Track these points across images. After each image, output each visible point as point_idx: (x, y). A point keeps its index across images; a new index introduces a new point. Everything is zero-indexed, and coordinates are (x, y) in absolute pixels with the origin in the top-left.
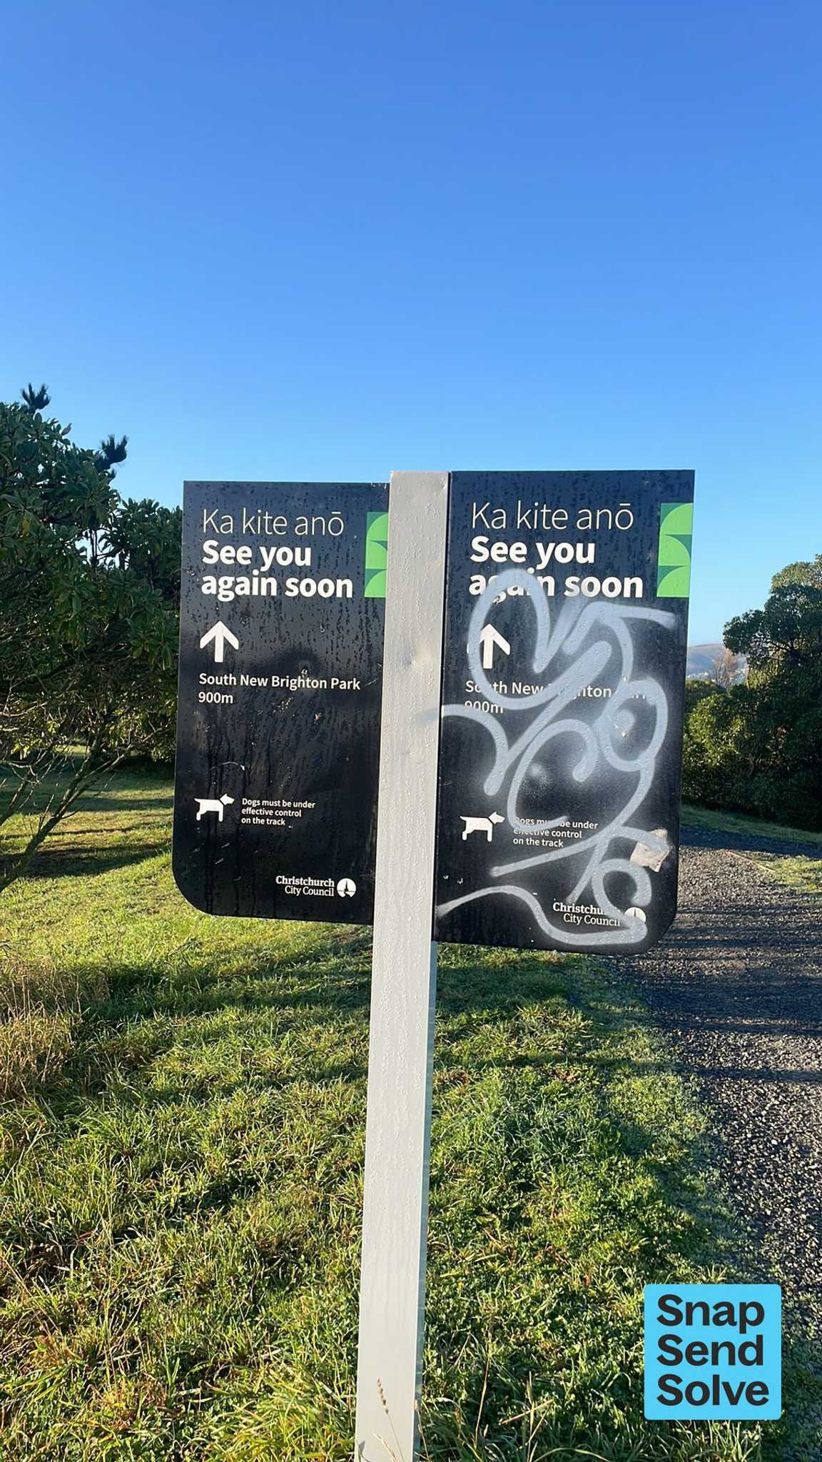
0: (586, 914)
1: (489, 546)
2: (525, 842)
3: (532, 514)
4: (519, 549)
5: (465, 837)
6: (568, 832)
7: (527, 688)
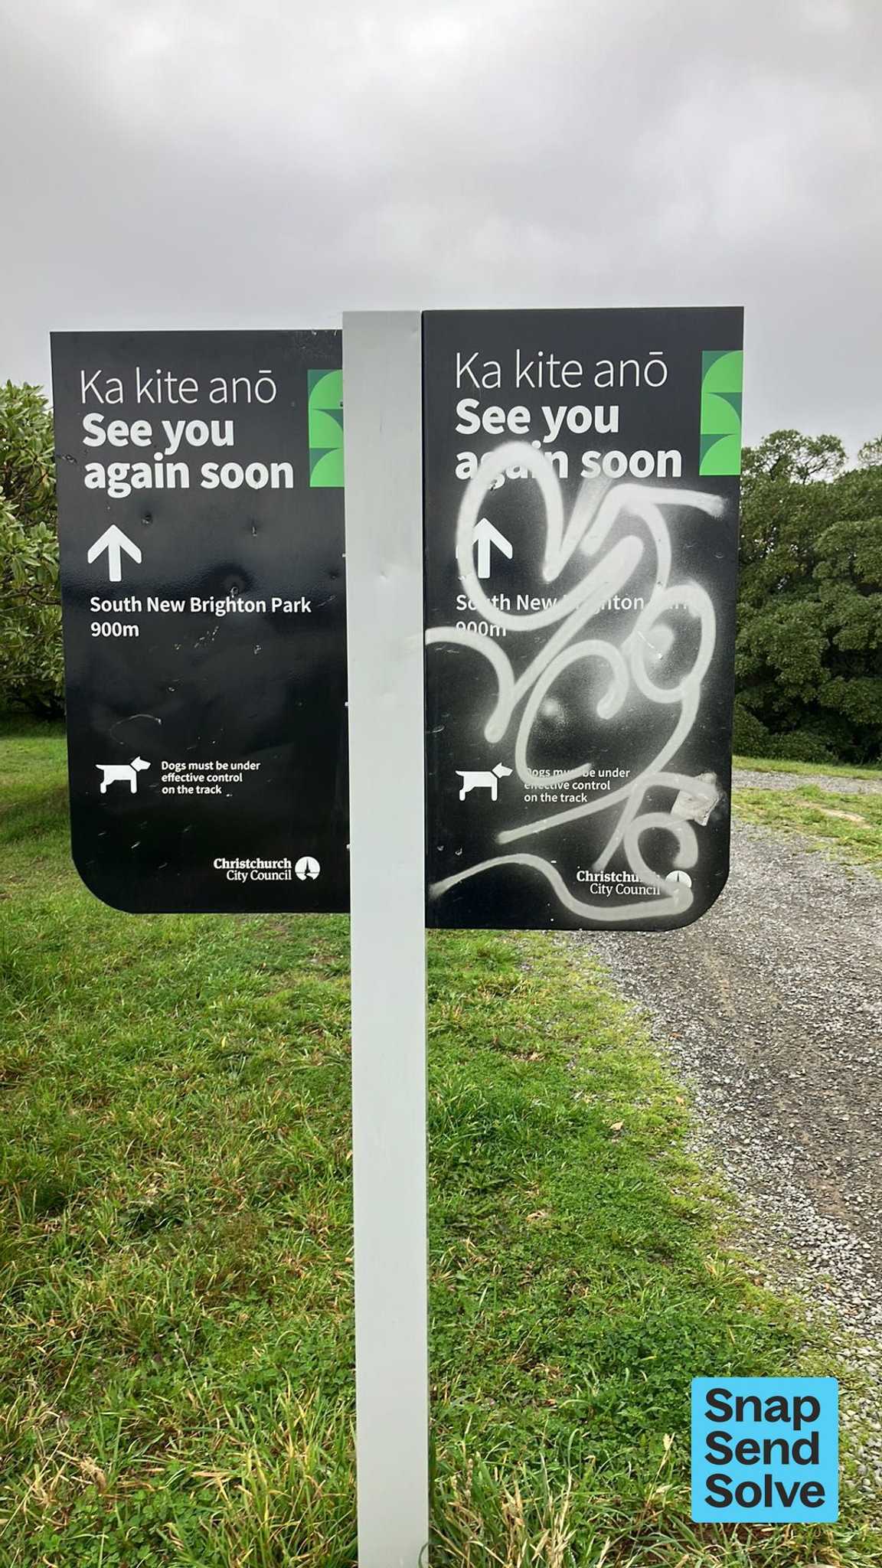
0: (618, 883)
1: (479, 412)
2: (539, 798)
3: (535, 367)
5: (462, 797)
6: (593, 784)
7: (536, 602)
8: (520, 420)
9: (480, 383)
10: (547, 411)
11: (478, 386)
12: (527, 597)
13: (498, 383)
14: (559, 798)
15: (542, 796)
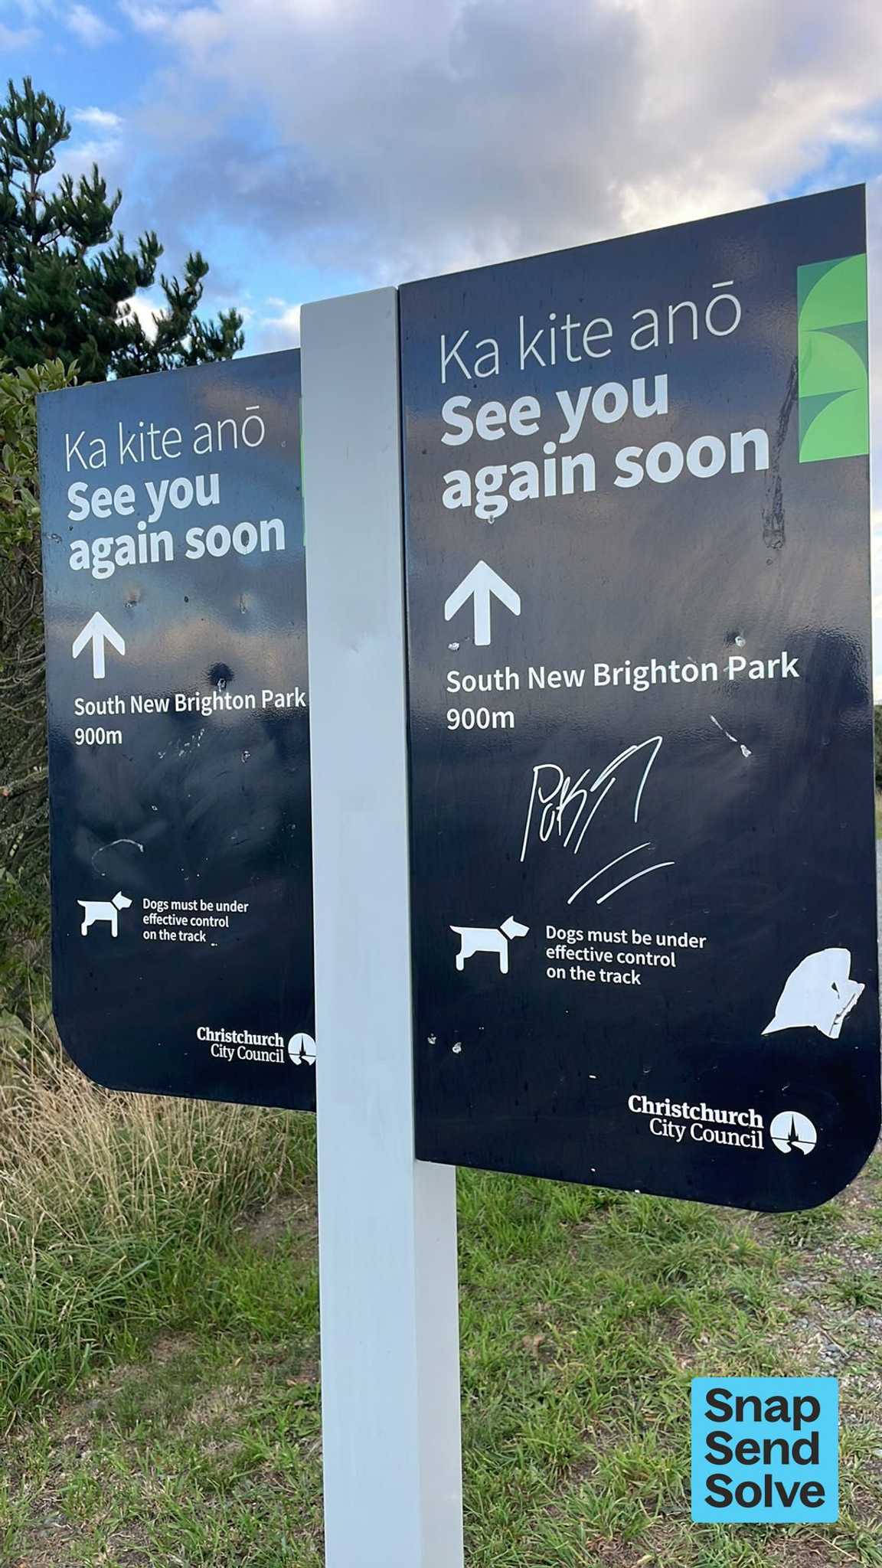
0: (692, 1121)
1: (471, 412)
2: (568, 973)
3: (546, 337)
4: (526, 408)
5: (460, 966)
6: (649, 956)
7: (555, 676)
8: (527, 416)
9: (472, 372)
10: (563, 397)
11: (469, 377)
12: (542, 669)
13: (496, 369)
14: (598, 975)
15: (572, 970)
